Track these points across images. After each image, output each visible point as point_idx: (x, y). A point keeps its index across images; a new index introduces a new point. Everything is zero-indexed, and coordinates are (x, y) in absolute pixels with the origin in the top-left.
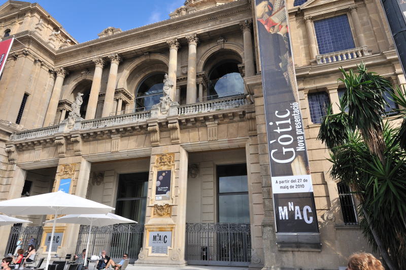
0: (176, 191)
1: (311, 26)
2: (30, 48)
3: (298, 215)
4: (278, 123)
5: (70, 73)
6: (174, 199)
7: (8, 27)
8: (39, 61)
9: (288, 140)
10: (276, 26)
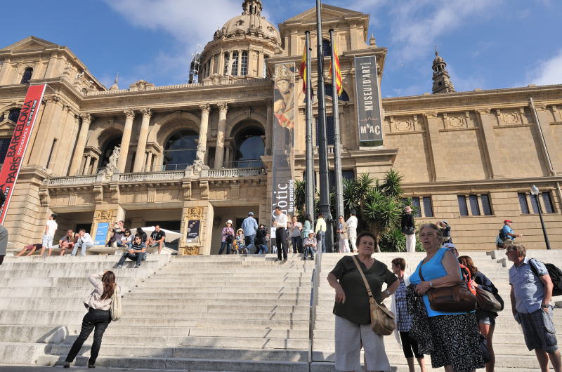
0: (203, 236)
2: (60, 94)
4: (279, 192)
5: (96, 119)
6: (201, 242)
7: (31, 65)
8: (67, 106)
9: (284, 204)
10: (285, 122)
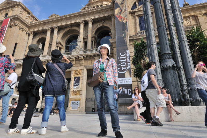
0: (82, 85)
1: (137, 19)
2: (18, 22)
3: (126, 92)
4: (121, 58)
5: (35, 34)
6: (81, 88)
7: (7, 12)
8: (22, 28)
9: (124, 64)
10: (122, 19)
